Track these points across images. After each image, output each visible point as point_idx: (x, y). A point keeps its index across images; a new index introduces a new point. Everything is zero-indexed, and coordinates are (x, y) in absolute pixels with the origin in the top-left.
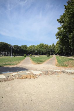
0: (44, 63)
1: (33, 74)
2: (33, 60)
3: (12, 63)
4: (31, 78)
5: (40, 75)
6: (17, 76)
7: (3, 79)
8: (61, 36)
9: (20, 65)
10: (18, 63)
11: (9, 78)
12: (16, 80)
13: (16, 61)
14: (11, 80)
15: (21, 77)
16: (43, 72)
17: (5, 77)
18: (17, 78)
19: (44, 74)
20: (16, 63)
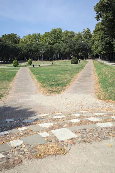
0: (69, 88)
1: (58, 141)
6: (27, 151)
14: (18, 163)
15: (35, 154)
16: (76, 133)
17: (2, 156)
18: (29, 157)
19: (80, 139)
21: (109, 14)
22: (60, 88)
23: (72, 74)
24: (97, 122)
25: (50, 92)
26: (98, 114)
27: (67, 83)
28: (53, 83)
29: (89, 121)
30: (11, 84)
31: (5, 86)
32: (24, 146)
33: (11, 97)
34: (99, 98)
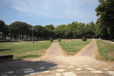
0: (79, 53)
2: (63, 48)
3: (34, 53)
8: (104, 11)
10: (42, 53)
13: (39, 50)
16: (77, 75)
20: (39, 54)
21: (104, 13)
22: (74, 53)
23: (82, 46)
24: (93, 70)
25: (68, 54)
26: (94, 67)
27: (78, 50)
28: (71, 50)
29: (88, 70)
30: (47, 50)
31: (44, 51)
33: (46, 56)
34: (97, 59)
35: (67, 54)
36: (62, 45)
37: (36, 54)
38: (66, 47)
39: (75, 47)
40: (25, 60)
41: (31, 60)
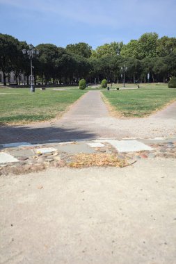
0: (159, 113)
1: (117, 153)
2: (114, 103)
3: (36, 111)
4: (107, 164)
5: (144, 154)
6: (58, 158)
7: (7, 165)
9: (66, 119)
10: (56, 112)
11: (30, 162)
12: (52, 171)
13: (48, 105)
14: (38, 169)
15: (70, 162)
16: (152, 146)
17: (16, 160)
18: (58, 165)
19: (158, 152)
20: (48, 114)
22: (143, 111)
23: (166, 98)
25: (128, 115)
27: (156, 107)
28: (134, 106)
30: (71, 106)
31: (61, 107)
32: (56, 154)
35: (125, 113)
36: (113, 97)
37: (38, 114)
38: (121, 100)
39: (147, 100)
40: (10, 125)
41: (26, 125)
